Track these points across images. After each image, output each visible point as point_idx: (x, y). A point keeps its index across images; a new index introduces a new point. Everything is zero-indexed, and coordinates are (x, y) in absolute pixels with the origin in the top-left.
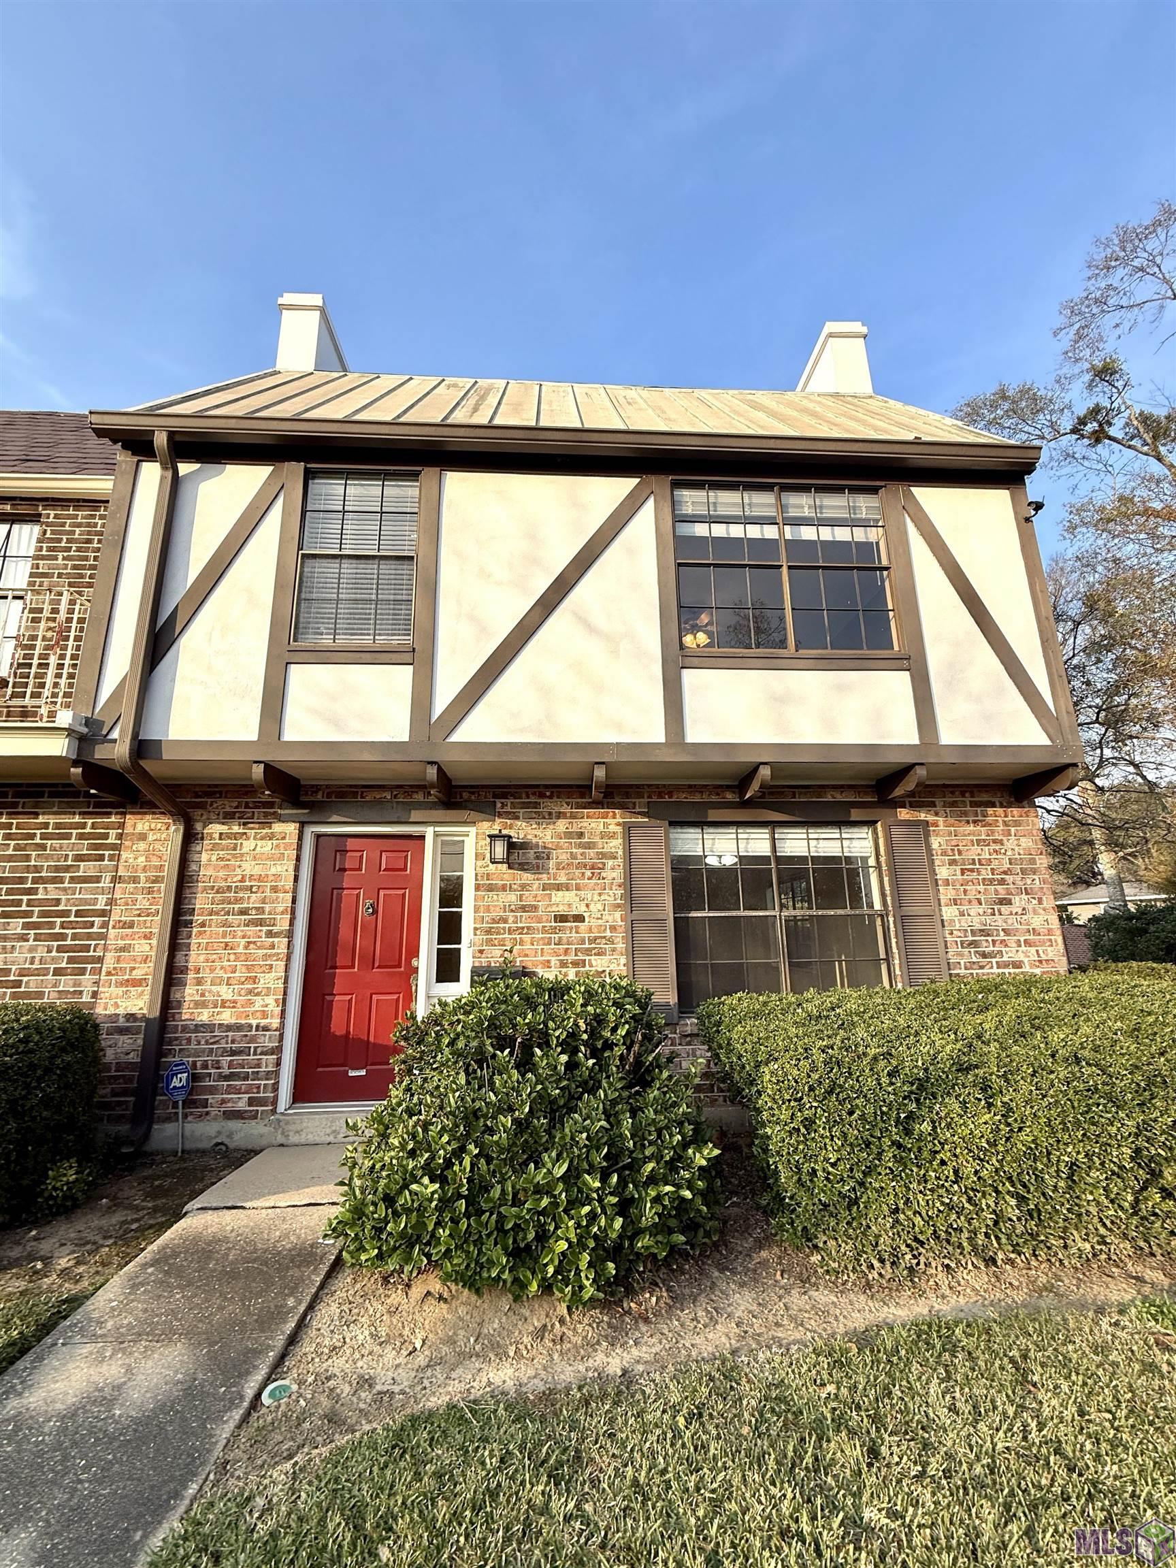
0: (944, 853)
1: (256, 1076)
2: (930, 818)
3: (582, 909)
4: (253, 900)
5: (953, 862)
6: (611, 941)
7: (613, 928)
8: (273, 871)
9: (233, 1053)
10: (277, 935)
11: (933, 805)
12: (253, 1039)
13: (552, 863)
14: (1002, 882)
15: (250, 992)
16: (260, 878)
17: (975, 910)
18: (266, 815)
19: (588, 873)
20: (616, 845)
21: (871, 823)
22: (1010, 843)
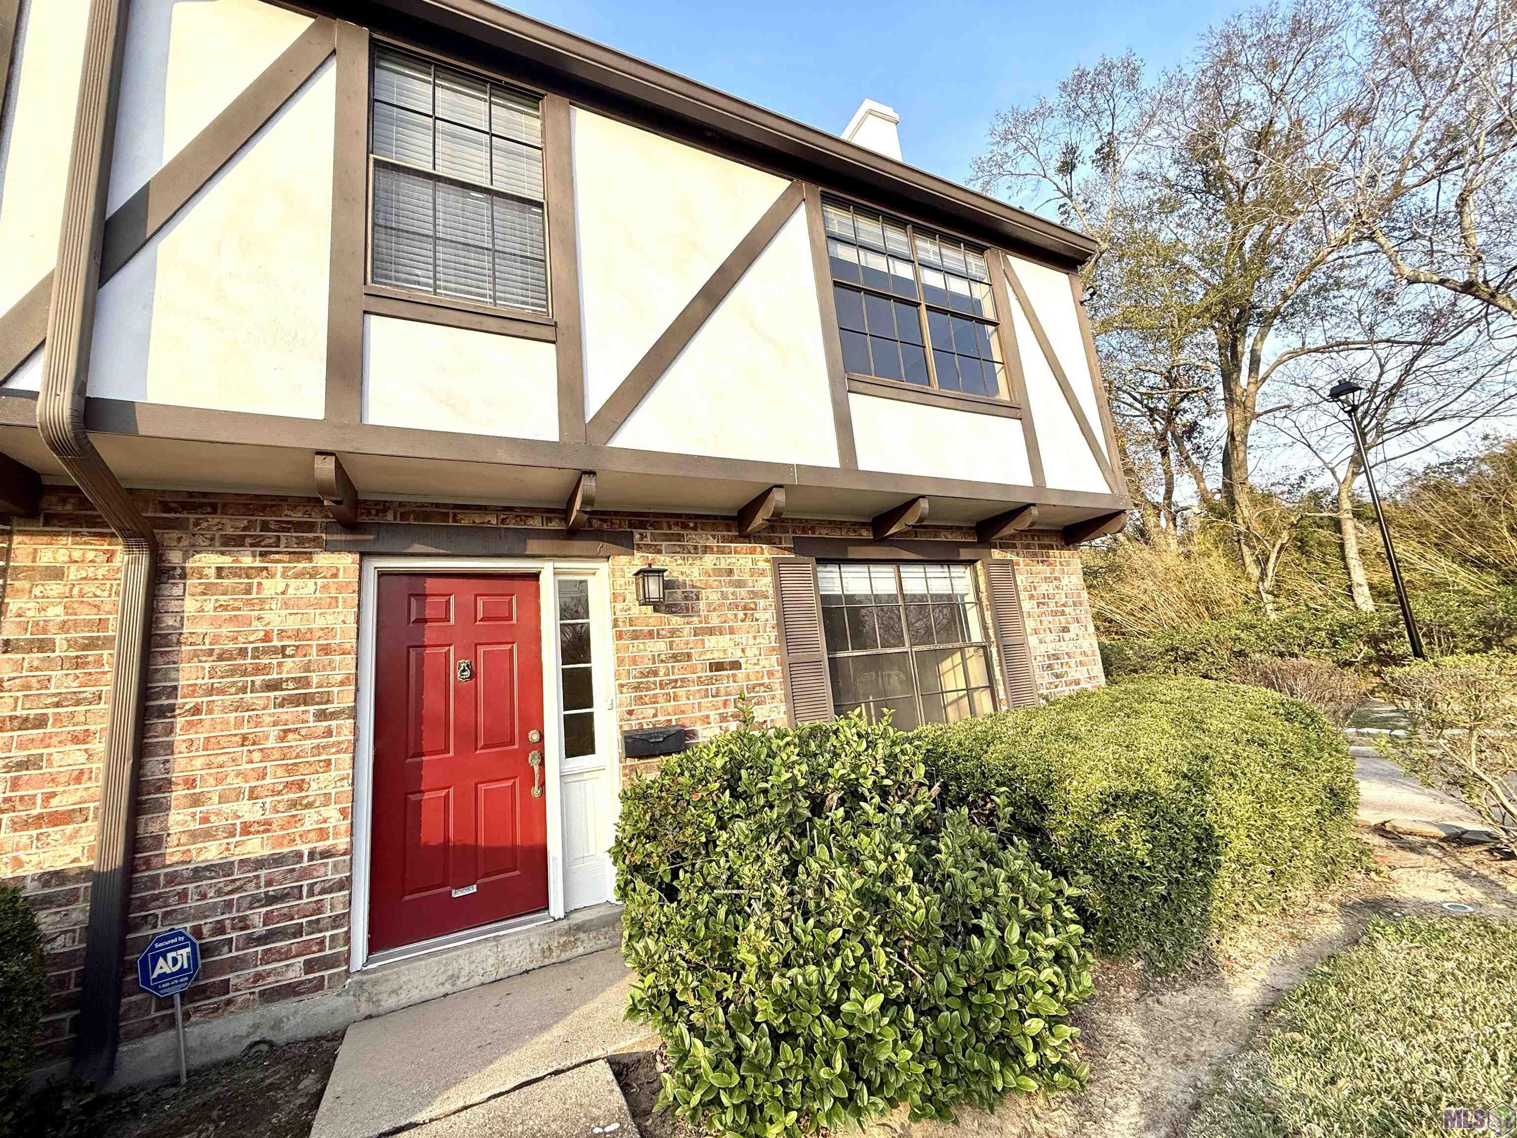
0: (1025, 590)
2: (1015, 558)
3: (737, 655)
4: (290, 668)
5: (1031, 597)
6: (769, 688)
7: (771, 674)
8: (320, 623)
10: (334, 716)
12: (305, 873)
13: (702, 605)
15: (293, 804)
16: (298, 634)
19: (741, 615)
20: (766, 583)
21: (971, 562)
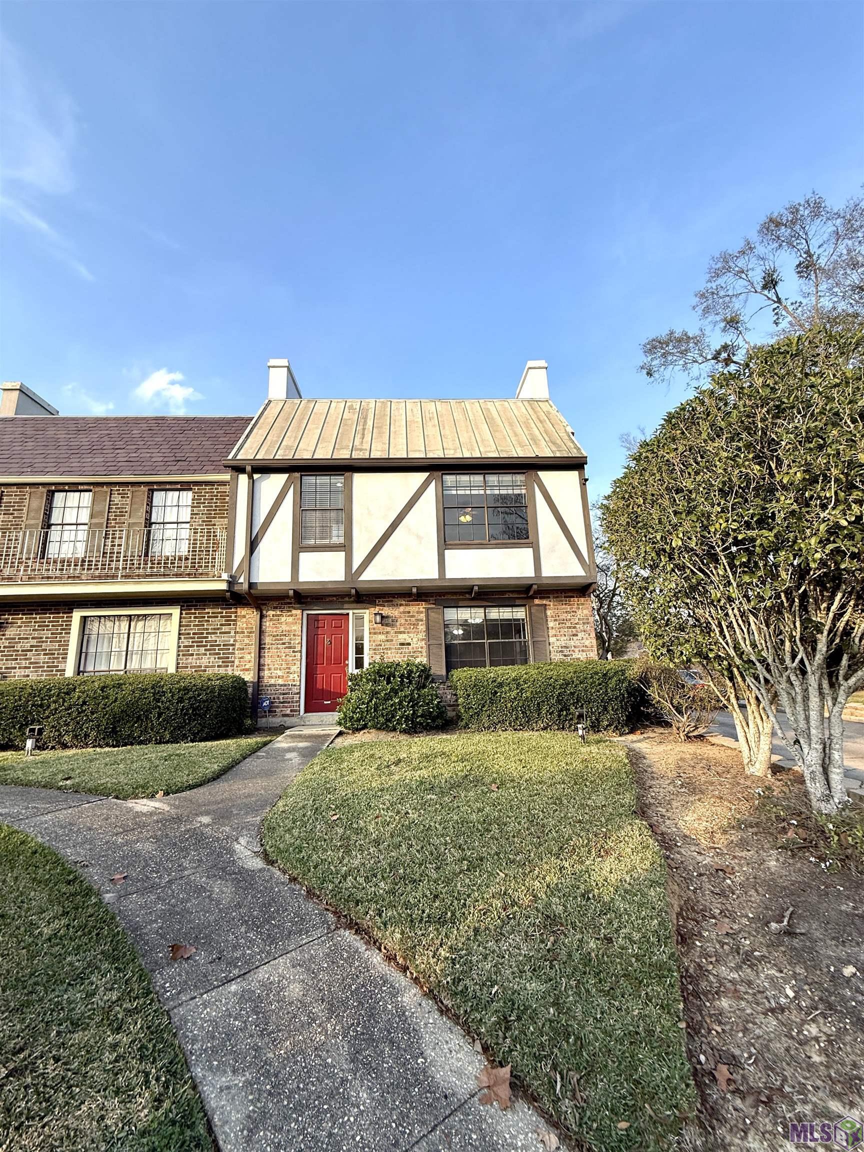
0: (552, 617)
1: (292, 702)
2: (548, 603)
3: (409, 641)
4: (286, 639)
5: (555, 620)
6: (421, 652)
7: (422, 648)
8: (293, 628)
9: (284, 694)
10: (296, 652)
11: (549, 597)
12: (290, 689)
13: (398, 624)
14: (575, 628)
15: (288, 673)
16: (289, 631)
17: (563, 638)
18: (289, 607)
19: (412, 627)
20: (423, 616)
21: (524, 605)
22: (579, 612)
